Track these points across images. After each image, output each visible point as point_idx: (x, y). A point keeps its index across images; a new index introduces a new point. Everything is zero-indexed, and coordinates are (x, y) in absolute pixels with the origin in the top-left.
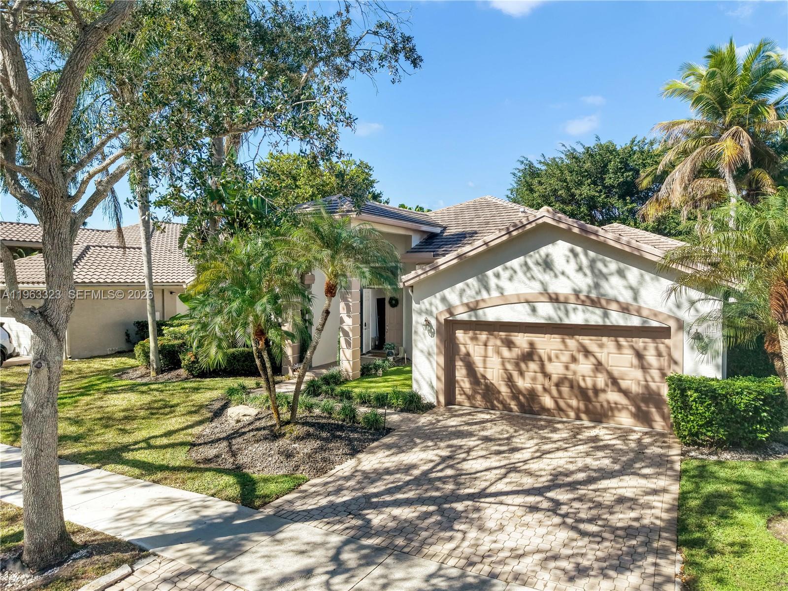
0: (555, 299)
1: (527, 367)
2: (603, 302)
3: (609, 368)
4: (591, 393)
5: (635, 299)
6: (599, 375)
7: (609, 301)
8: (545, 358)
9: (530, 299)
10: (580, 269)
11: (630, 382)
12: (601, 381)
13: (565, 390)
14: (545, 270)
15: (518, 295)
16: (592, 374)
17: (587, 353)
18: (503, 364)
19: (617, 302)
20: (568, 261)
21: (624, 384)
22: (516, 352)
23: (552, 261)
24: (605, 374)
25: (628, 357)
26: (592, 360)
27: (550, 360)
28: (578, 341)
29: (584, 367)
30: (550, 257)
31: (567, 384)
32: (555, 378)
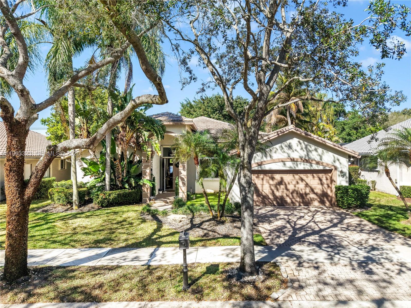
0: (293, 160)
1: (280, 187)
2: (310, 161)
3: (311, 186)
4: (304, 195)
5: (321, 159)
6: (307, 188)
7: (312, 160)
8: (287, 183)
9: (284, 160)
10: (302, 149)
11: (318, 190)
12: (308, 190)
13: (295, 195)
14: (289, 149)
15: (279, 159)
16: (304, 188)
17: (302, 180)
18: (270, 187)
19: (315, 161)
20: (298, 146)
21: (316, 191)
22: (275, 182)
23: (292, 146)
24: (309, 188)
25: (317, 181)
26: (304, 183)
27: (289, 184)
28: (299, 176)
29: (301, 186)
30: (291, 144)
31: (295, 193)
32: (291, 191)
